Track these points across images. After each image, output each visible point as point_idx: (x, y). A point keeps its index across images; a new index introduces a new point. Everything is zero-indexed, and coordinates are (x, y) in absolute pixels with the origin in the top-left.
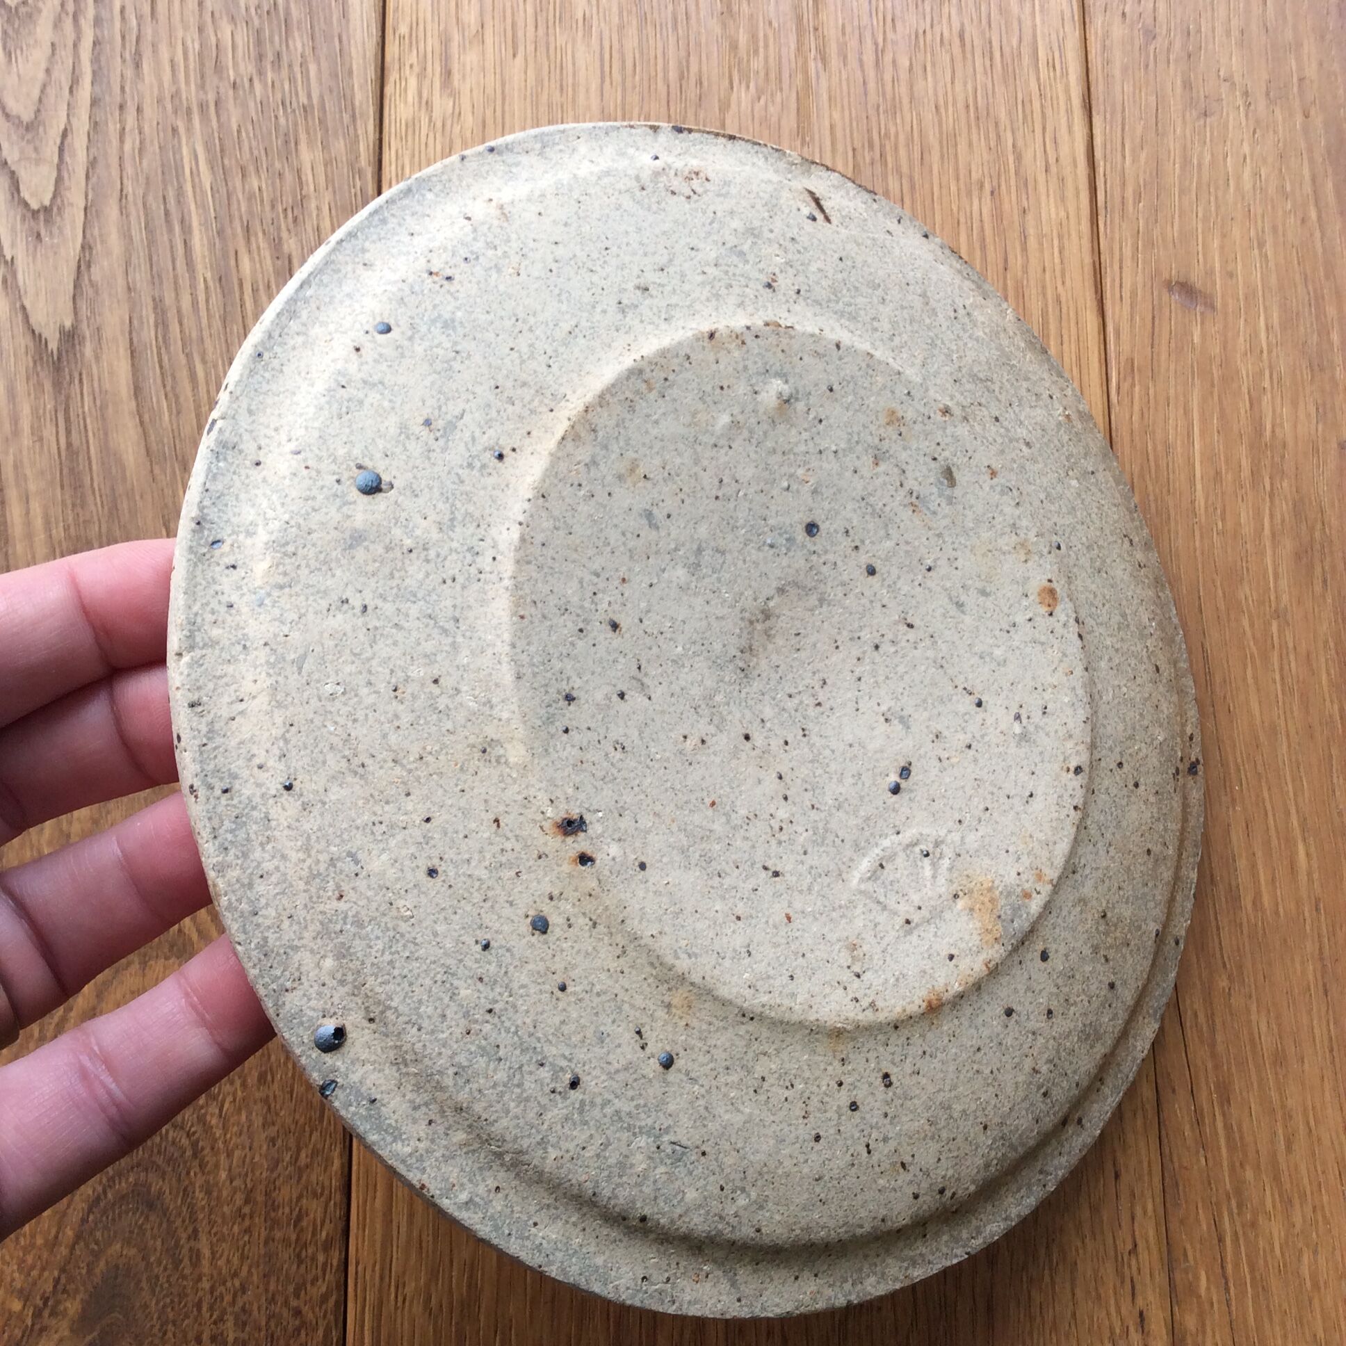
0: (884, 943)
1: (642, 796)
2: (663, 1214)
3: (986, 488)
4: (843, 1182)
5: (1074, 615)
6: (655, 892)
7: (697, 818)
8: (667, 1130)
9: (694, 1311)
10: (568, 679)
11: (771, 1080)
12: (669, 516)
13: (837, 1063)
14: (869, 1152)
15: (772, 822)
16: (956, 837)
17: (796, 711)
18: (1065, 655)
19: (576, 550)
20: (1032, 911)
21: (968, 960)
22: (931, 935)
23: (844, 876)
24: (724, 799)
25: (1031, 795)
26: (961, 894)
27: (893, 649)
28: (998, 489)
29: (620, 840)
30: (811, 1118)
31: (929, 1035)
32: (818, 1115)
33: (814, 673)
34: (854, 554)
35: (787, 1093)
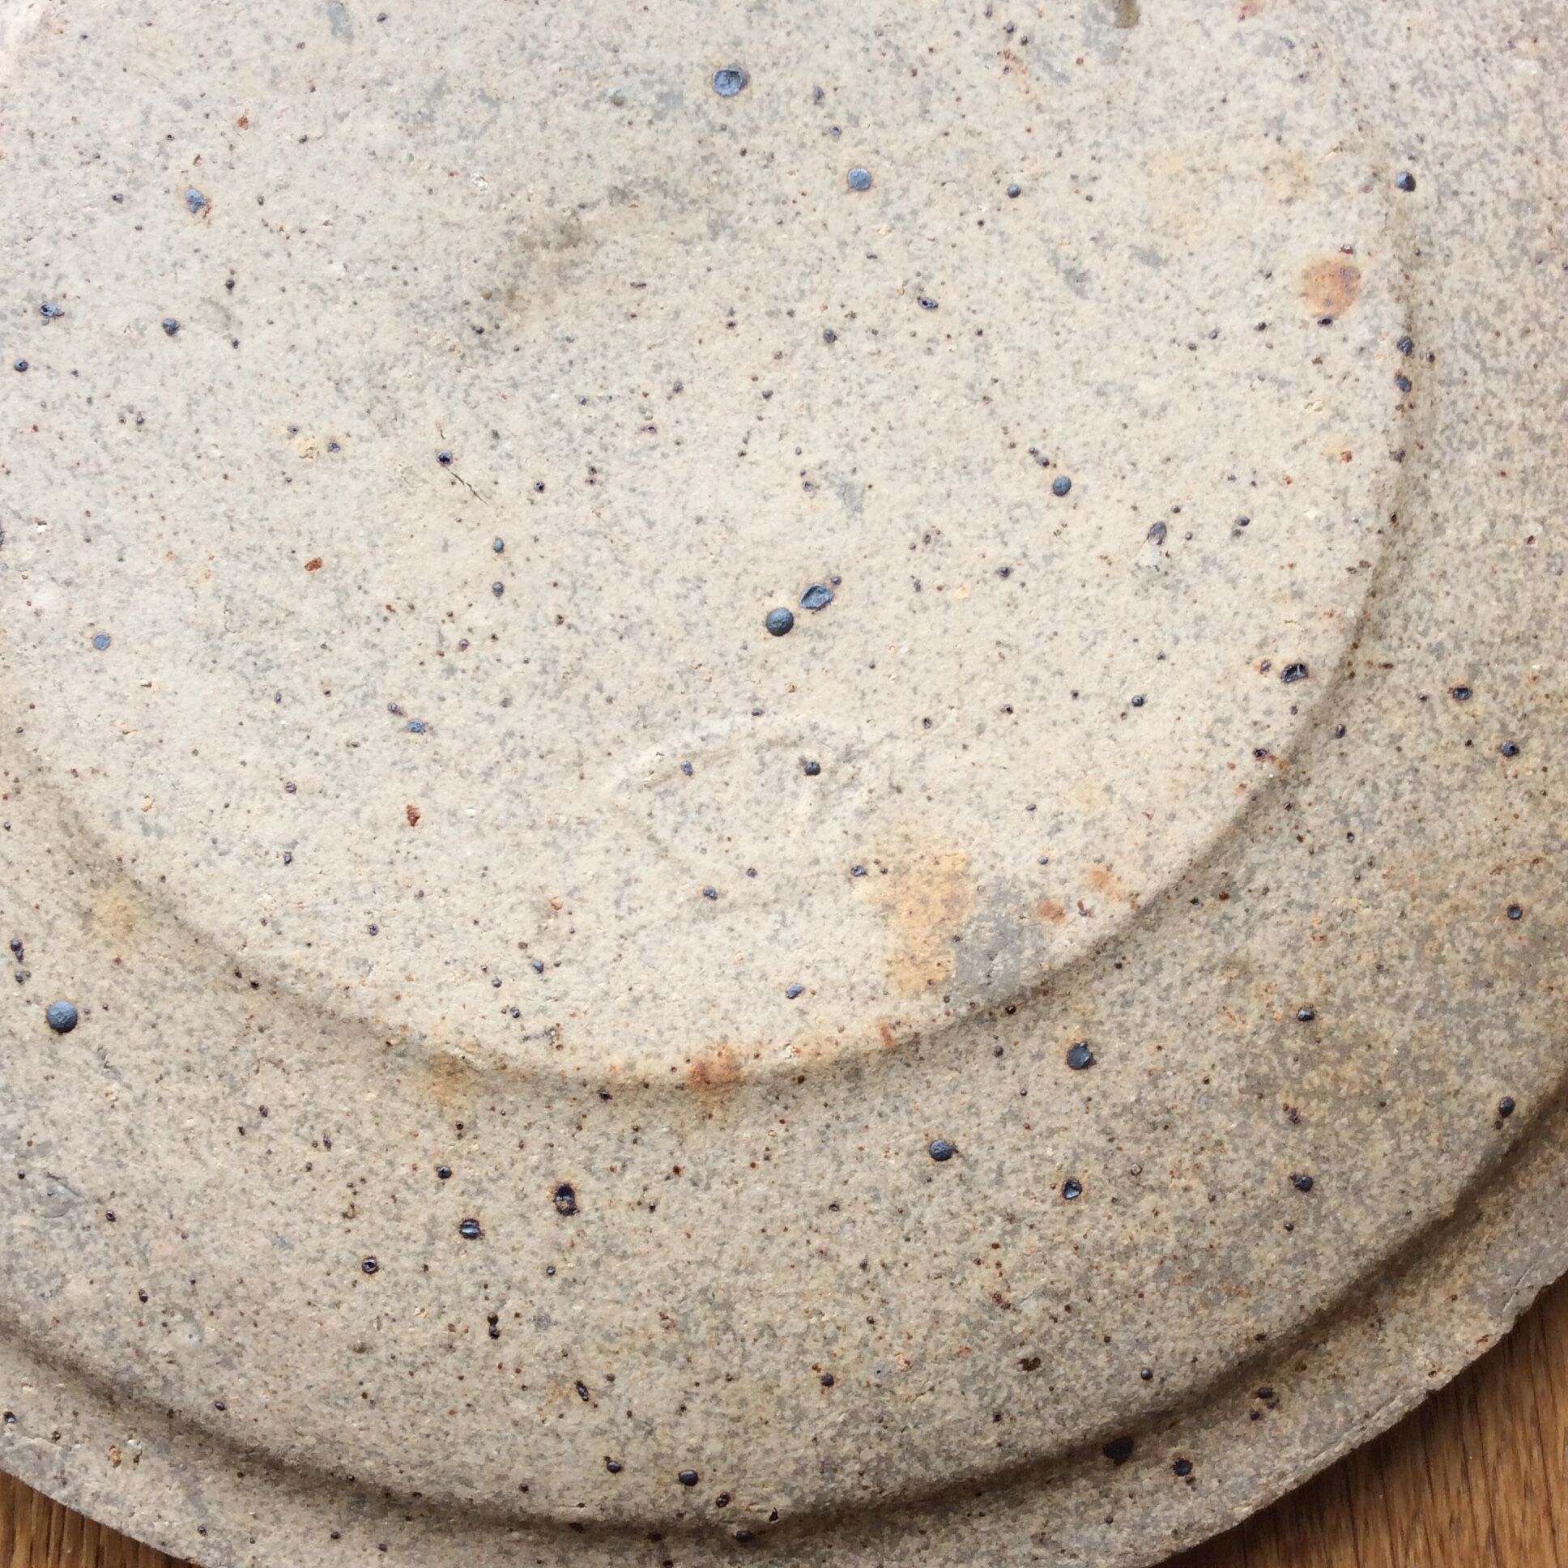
0: (635, 921)
1: (154, 517)
2: (25, 1307)
3: (1222, 36)
4: (421, 1375)
5: (1399, 333)
6: (111, 695)
7: (265, 583)
8: (44, 1149)
9: (102, 1514)
10: (59, 278)
11: (280, 1118)
12: (382, 19)
13: (444, 1130)
14: (494, 1335)
15: (448, 629)
16: (905, 751)
17: (589, 431)
18: (1340, 415)
19: (152, 55)
20: (1054, 948)
21: (837, 1009)
22: (761, 936)
23: (587, 769)
24: (346, 562)
25: (1139, 703)
26: (873, 869)
27: (871, 346)
28: (1257, 40)
29: (68, 583)
30: (361, 1223)
31: (696, 1138)
32: (380, 1220)
33: (658, 368)
34: (822, 143)
35: (312, 1156)
